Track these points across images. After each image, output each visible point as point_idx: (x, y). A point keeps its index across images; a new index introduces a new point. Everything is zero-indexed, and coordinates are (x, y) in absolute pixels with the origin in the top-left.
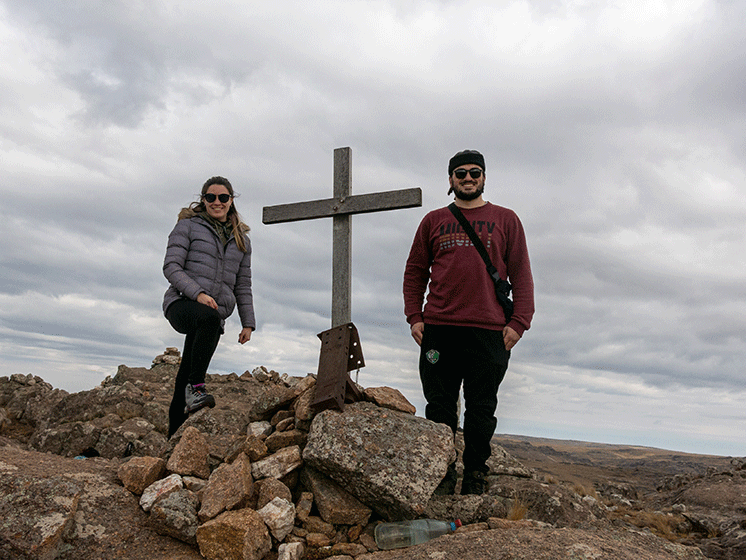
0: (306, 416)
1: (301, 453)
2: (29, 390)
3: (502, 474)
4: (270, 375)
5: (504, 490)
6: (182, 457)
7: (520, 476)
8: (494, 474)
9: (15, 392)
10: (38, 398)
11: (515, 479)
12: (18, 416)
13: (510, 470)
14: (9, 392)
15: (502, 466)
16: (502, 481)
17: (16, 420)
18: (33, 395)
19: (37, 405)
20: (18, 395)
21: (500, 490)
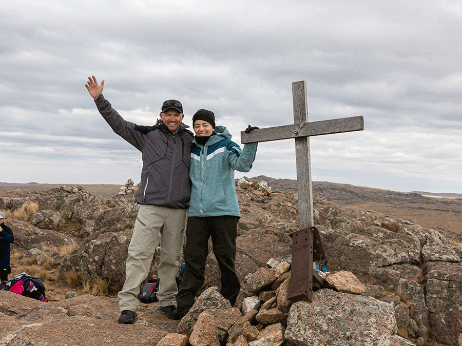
0: (285, 303)
1: (283, 333)
2: (74, 197)
3: (437, 261)
4: (251, 183)
5: (440, 274)
6: (200, 336)
7: (452, 262)
8: (431, 261)
9: (65, 198)
10: (81, 203)
11: (448, 264)
12: (69, 217)
13: (444, 257)
14: (60, 199)
15: (437, 255)
16: (438, 266)
17: (68, 219)
18: (78, 200)
19: (82, 208)
20: (67, 200)
21: (436, 275)
